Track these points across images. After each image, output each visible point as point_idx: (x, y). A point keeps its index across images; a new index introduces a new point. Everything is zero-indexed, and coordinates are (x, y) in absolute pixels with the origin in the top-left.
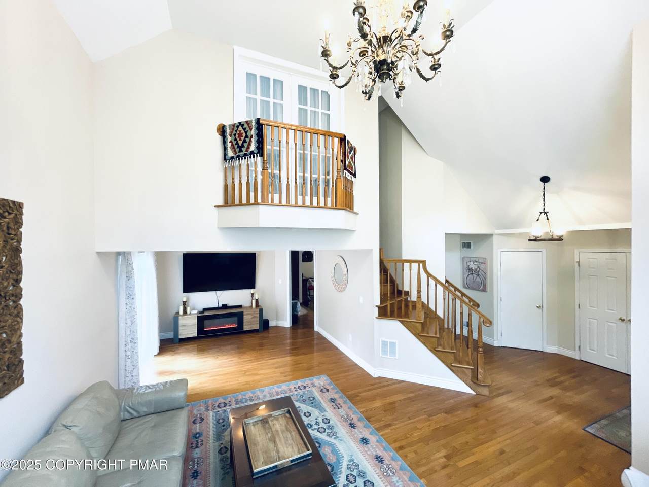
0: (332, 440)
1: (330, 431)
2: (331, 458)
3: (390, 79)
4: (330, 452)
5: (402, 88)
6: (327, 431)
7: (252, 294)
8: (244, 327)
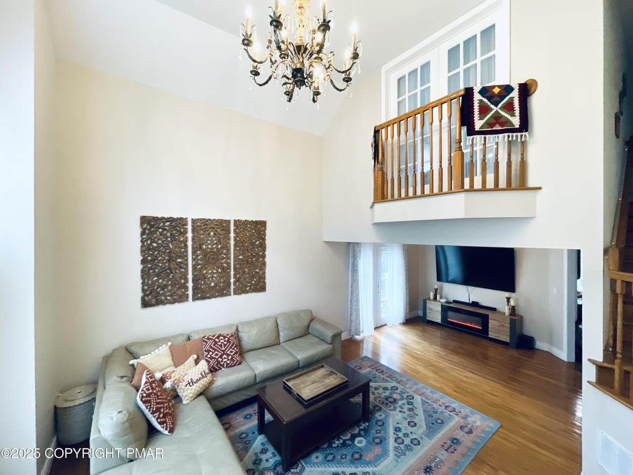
0: (392, 453)
1: (402, 448)
2: (369, 456)
3: (306, 86)
4: (375, 453)
5: (317, 93)
6: (402, 446)
7: (508, 299)
8: (490, 333)
